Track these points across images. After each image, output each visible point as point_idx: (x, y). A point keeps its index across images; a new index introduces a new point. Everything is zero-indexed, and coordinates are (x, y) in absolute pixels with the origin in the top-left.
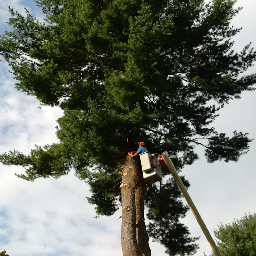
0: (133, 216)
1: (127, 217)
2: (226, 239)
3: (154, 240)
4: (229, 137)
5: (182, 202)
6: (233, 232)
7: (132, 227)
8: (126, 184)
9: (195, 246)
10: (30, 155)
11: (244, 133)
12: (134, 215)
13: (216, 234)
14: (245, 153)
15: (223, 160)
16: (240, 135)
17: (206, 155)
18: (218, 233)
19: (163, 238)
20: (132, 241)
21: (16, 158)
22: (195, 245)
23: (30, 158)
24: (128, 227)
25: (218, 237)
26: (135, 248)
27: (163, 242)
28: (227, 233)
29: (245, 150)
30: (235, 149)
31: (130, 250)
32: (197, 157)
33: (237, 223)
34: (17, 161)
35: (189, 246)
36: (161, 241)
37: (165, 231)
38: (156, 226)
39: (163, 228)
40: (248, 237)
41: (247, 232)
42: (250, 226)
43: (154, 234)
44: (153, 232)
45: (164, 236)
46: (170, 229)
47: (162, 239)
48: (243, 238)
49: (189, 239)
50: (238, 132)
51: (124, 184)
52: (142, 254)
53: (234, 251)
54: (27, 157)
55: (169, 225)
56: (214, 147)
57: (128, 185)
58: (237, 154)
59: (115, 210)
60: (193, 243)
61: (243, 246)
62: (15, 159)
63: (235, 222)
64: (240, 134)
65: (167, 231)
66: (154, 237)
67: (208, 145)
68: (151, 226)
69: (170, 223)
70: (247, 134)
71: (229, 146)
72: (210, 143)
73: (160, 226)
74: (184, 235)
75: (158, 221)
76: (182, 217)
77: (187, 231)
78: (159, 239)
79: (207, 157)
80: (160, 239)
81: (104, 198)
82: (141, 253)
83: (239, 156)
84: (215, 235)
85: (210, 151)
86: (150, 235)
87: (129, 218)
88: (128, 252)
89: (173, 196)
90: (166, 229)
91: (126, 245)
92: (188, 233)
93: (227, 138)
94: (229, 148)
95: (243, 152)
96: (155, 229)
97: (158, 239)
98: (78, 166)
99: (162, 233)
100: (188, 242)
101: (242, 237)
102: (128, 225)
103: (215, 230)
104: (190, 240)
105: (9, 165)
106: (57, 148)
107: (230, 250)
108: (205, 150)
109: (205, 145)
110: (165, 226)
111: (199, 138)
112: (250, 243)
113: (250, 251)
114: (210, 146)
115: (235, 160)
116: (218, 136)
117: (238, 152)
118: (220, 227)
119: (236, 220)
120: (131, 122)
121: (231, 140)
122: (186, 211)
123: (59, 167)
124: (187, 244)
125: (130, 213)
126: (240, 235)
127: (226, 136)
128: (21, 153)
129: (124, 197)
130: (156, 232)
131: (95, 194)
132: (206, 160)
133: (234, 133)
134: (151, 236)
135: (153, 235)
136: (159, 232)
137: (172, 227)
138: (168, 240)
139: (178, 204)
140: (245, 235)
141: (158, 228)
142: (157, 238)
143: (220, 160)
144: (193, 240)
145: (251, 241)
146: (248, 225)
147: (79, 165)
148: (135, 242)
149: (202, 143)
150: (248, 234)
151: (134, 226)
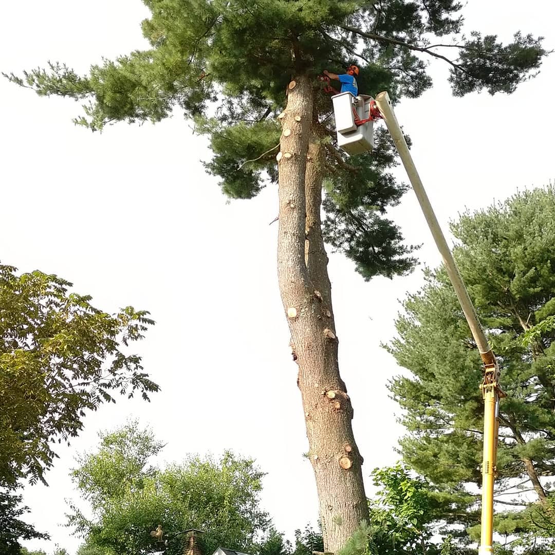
0: (300, 220)
1: (289, 221)
2: (471, 239)
3: (334, 250)
4: (501, 44)
5: (393, 176)
6: (488, 225)
7: (297, 241)
8: (288, 155)
9: (412, 262)
10: (89, 77)
11: (535, 37)
12: (303, 216)
13: (453, 228)
14: (531, 77)
15: (485, 90)
16: (528, 40)
17: (451, 80)
18: (457, 227)
19: (351, 247)
20: (298, 268)
21: (60, 81)
22: (412, 260)
23: (88, 82)
24: (290, 241)
25: (457, 235)
26: (303, 281)
27: (351, 253)
28: (474, 228)
29: (532, 71)
30: (512, 67)
31: (293, 285)
32: (430, 84)
33: (498, 208)
34: (61, 87)
35: (401, 262)
36: (346, 251)
37: (356, 232)
38: (339, 224)
39: (352, 228)
40: (516, 237)
41: (516, 227)
42: (522, 216)
43: (335, 239)
44: (332, 234)
45: (353, 243)
46: (366, 229)
47: (349, 249)
48: (505, 239)
49: (401, 248)
50: (524, 35)
51: (284, 153)
52: (315, 292)
53: (484, 264)
54: (83, 79)
55: (365, 221)
56: (470, 65)
57: (292, 157)
58: (516, 79)
59: (258, 190)
60: (409, 256)
61: (505, 254)
62: (58, 82)
63: (493, 205)
64: (528, 38)
65: (360, 233)
66: (334, 244)
67: (457, 60)
68: (329, 223)
69: (366, 219)
70: (541, 39)
71: (500, 63)
72: (463, 56)
73: (347, 225)
74: (393, 242)
75: (344, 215)
76: (393, 205)
77: (398, 235)
78: (344, 249)
79: (453, 84)
80: (346, 249)
81: (237, 164)
82: (314, 290)
83: (517, 83)
84: (452, 230)
85: (460, 73)
86: (325, 241)
87: (293, 223)
88: (290, 287)
89: (377, 165)
90: (358, 229)
91: (287, 275)
92: (400, 238)
93: (497, 46)
94: (500, 66)
95: (527, 75)
96: (336, 228)
97: (341, 249)
98: (187, 99)
99: (349, 236)
100: (399, 254)
101: (505, 237)
102: (290, 238)
103: (451, 221)
104: (402, 250)
105: (48, 96)
106: (146, 68)
107: (477, 261)
108: (451, 70)
109: (451, 61)
110: (356, 225)
111: (441, 45)
112: (519, 249)
113: (515, 264)
114: (461, 62)
115: (509, 90)
116: (482, 40)
117: (517, 76)
118: (462, 215)
119: (497, 202)
120: (304, 19)
121: (506, 49)
122: (400, 195)
123: (149, 103)
124: (396, 258)
125: (295, 214)
126: (500, 231)
127: (497, 42)
128: (70, 70)
129: (285, 181)
130: (338, 235)
131: (219, 155)
132: (451, 91)
133: (516, 36)
134: (327, 243)
135: (332, 241)
136: (343, 235)
137: (370, 225)
138: (361, 249)
139: (386, 180)
140: (510, 233)
141: (342, 227)
142: (340, 246)
143: (479, 91)
144: (409, 249)
145: (521, 244)
146: (519, 213)
147: (189, 98)
148: (303, 269)
149: (445, 56)
150: (517, 232)
151: (302, 238)
